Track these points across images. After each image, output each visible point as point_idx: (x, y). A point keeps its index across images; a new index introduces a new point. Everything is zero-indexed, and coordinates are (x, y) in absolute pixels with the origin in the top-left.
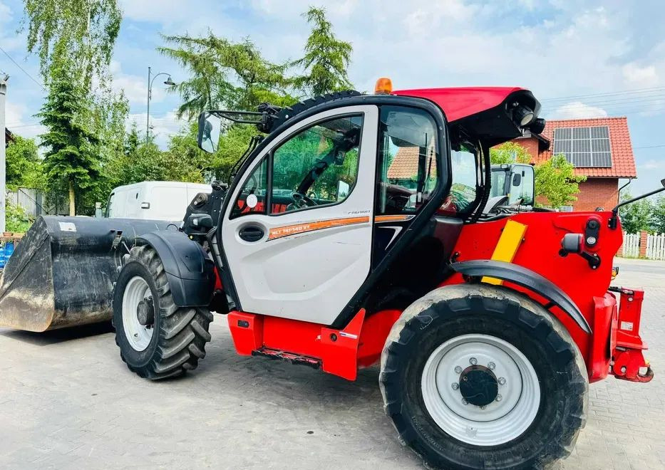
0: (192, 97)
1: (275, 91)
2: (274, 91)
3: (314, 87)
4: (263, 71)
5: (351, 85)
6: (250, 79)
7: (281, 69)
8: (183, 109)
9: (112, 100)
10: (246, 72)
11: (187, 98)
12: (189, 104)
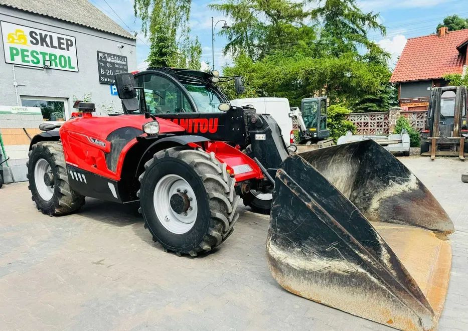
0: (234, 38)
1: (295, 23)
2: (293, 24)
3: (326, 16)
4: (286, 9)
5: (358, 10)
6: (277, 17)
7: (300, 5)
8: (228, 48)
9: (190, 45)
10: (273, 12)
11: (230, 39)
12: (232, 43)
